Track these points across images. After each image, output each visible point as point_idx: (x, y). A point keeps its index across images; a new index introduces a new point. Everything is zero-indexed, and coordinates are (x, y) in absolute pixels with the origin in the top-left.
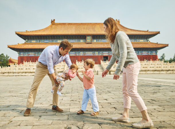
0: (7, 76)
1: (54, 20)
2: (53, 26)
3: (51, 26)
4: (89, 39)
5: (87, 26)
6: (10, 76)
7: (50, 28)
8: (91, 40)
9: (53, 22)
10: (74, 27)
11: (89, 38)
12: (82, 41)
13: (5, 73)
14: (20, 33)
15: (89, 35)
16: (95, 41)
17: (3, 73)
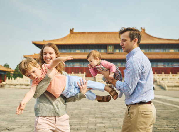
0: (19, 88)
1: (73, 29)
2: (72, 35)
3: (70, 36)
4: (110, 49)
5: (108, 35)
6: (22, 88)
7: (69, 37)
8: (113, 50)
9: (72, 31)
10: (94, 36)
11: (111, 47)
12: (102, 51)
13: (17, 85)
14: (37, 43)
15: (110, 45)
16: (117, 51)
17: (15, 85)
